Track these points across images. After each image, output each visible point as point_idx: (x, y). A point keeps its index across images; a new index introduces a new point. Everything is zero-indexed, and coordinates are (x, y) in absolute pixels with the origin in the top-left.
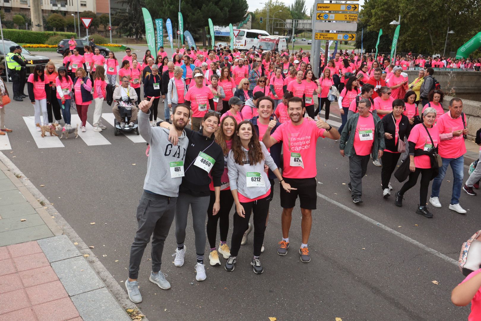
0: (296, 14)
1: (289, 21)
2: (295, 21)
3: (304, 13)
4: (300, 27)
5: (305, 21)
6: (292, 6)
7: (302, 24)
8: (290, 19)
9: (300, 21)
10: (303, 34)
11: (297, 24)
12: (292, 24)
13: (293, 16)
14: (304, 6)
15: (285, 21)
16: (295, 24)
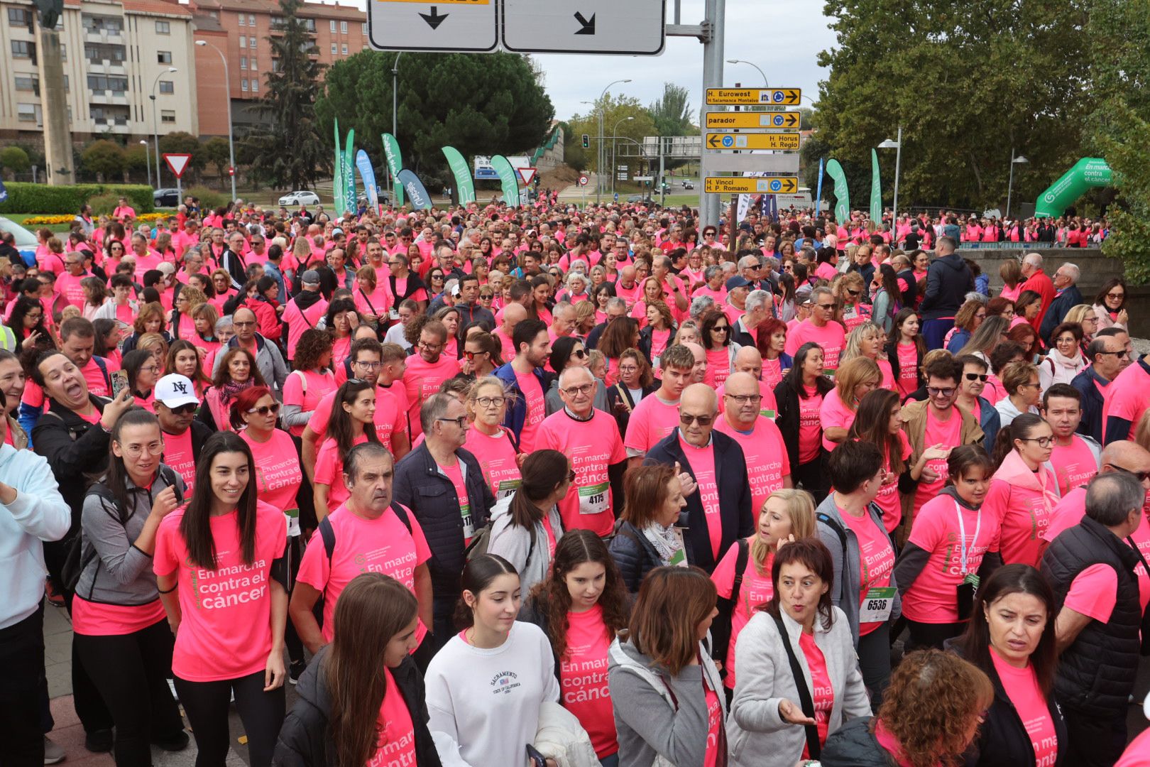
0: (668, 124)
1: (651, 140)
2: (666, 142)
3: (686, 120)
4: (678, 153)
5: (689, 140)
6: (658, 104)
7: (682, 146)
8: (653, 134)
9: (677, 140)
10: (685, 167)
11: (670, 146)
12: (659, 146)
13: (659, 128)
14: (686, 104)
15: (641, 140)
16: (665, 146)
